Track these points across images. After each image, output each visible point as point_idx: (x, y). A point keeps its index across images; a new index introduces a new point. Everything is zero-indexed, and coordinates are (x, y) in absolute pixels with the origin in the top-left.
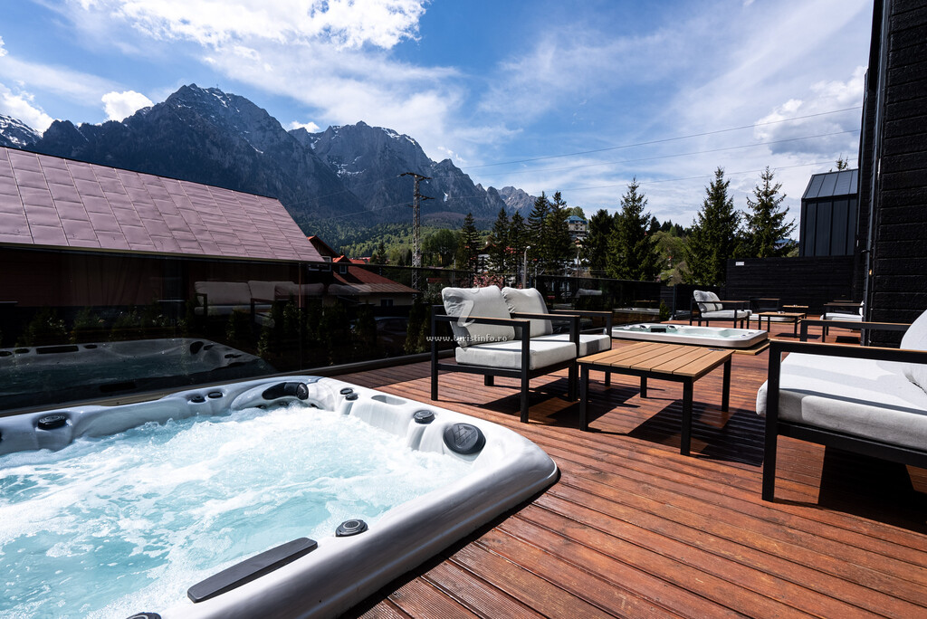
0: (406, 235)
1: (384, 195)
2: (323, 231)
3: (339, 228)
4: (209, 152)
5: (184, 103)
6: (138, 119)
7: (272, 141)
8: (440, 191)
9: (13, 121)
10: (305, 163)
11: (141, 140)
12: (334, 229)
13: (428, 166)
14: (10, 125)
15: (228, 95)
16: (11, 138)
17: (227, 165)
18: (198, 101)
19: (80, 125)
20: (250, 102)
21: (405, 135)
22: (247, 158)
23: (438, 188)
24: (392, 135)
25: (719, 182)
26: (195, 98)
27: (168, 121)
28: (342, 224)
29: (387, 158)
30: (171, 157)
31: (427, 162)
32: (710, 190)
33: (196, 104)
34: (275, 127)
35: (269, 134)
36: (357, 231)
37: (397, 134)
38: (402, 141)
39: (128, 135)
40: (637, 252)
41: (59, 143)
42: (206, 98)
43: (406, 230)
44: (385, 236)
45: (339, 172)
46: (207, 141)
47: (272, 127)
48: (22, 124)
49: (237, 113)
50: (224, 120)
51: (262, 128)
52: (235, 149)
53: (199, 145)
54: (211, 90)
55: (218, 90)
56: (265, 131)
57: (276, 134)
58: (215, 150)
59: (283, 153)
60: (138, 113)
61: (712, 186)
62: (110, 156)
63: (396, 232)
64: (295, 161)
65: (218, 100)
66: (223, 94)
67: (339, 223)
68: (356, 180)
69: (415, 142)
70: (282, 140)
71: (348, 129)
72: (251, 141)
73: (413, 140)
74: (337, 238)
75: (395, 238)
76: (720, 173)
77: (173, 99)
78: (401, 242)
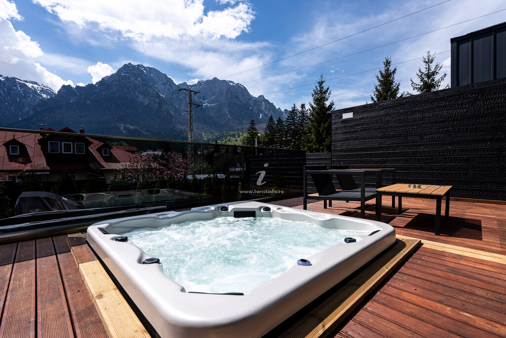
0: (239, 137)
1: (228, 116)
2: (195, 136)
3: (203, 134)
4: (138, 98)
5: (125, 73)
6: (104, 82)
7: (169, 90)
8: (258, 112)
9: (44, 86)
10: (186, 101)
11: (104, 93)
12: (201, 135)
13: (251, 99)
14: (42, 88)
15: (147, 67)
16: (43, 95)
17: (146, 104)
18: (132, 71)
19: (75, 87)
20: (158, 70)
21: (238, 84)
22: (156, 99)
23: (256, 111)
24: (231, 84)
25: (387, 70)
26: (130, 70)
27: (117, 83)
28: (205, 132)
29: (229, 96)
30: (118, 101)
31: (250, 97)
32: (380, 78)
33: (131, 73)
34: (171, 83)
35: (167, 86)
36: (213, 136)
37: (234, 83)
38: (237, 87)
39: (98, 90)
40: (323, 131)
41: (64, 96)
42: (136, 70)
43: (239, 134)
44: (228, 138)
45: (204, 104)
46: (136, 92)
47: (169, 83)
48: (48, 87)
49: (151, 77)
50: (144, 80)
51: (164, 84)
52: (150, 95)
53: (132, 94)
54: (139, 66)
55: (142, 65)
56: (166, 85)
57: (171, 86)
58: (140, 96)
59: (174, 96)
60: (103, 79)
61: (381, 74)
62: (88, 102)
63: (234, 136)
64: (180, 99)
65: (142, 71)
66: (144, 67)
67: (204, 132)
68: (213, 108)
69: (244, 87)
70: (174, 89)
71: (208, 82)
72: (158, 90)
73: (243, 86)
74: (202, 139)
75: (233, 139)
76: (388, 63)
77: (120, 71)
78: (236, 141)
